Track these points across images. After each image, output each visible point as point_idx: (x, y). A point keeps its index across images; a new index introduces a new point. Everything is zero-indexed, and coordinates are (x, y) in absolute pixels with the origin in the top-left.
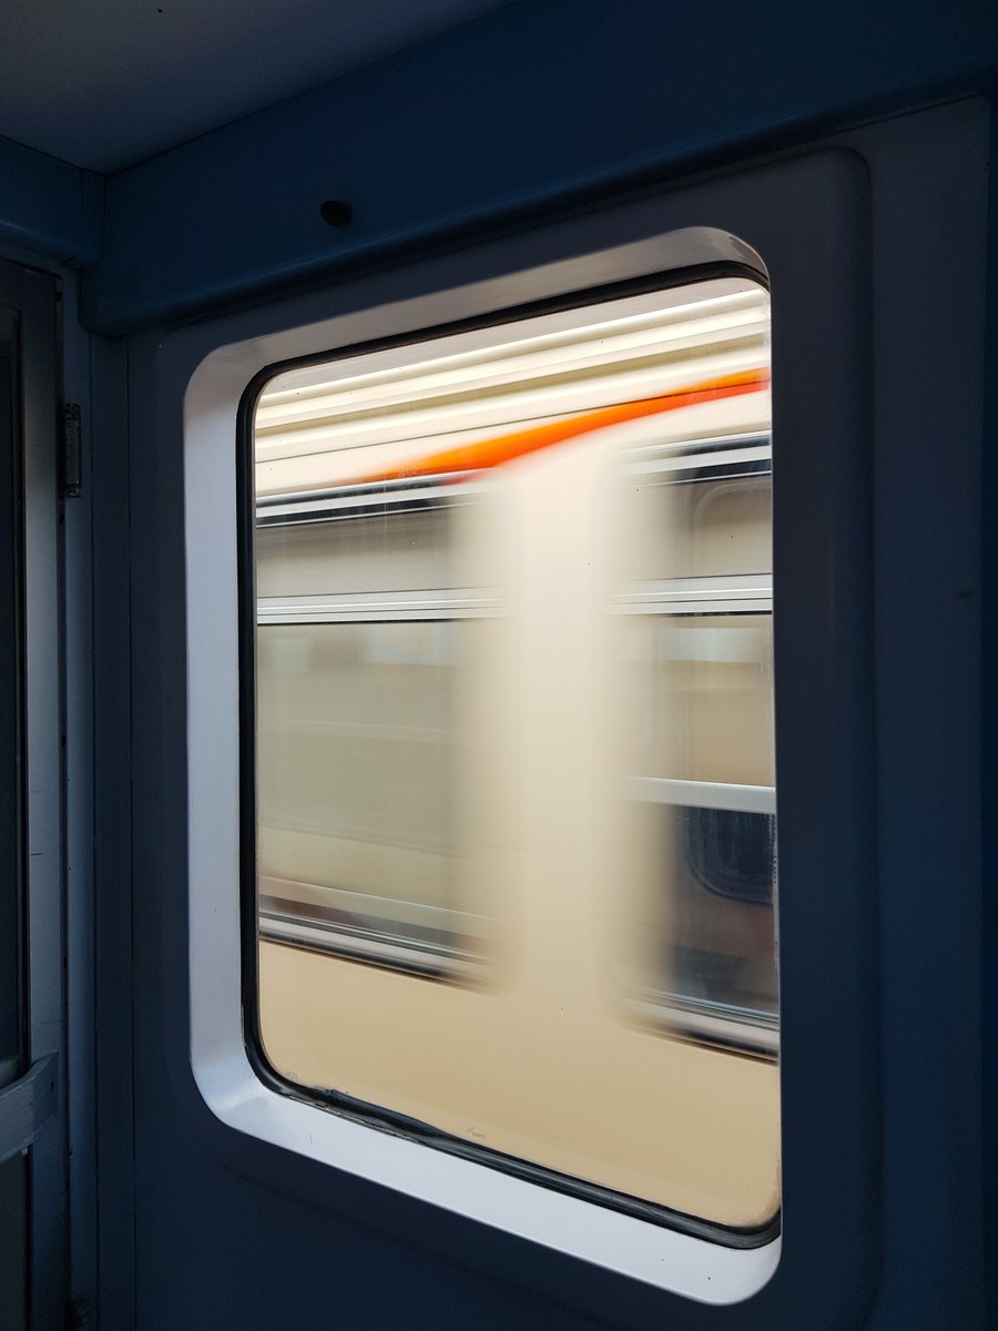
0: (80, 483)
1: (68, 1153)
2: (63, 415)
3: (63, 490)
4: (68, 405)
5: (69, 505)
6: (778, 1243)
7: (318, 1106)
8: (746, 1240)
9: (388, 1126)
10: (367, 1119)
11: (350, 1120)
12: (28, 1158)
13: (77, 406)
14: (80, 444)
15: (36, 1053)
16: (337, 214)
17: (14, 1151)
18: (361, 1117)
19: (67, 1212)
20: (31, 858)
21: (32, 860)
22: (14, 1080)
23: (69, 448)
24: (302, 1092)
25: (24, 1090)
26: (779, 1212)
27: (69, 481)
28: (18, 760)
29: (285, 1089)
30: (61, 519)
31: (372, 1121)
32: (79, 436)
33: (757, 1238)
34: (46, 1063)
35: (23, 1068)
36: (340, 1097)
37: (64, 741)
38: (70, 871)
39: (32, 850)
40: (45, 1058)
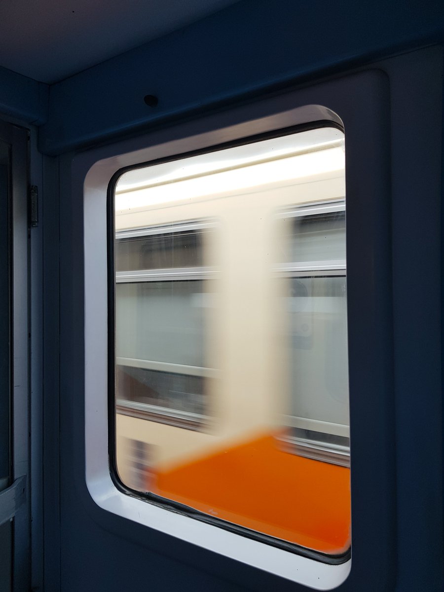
0: (38, 221)
1: (30, 521)
2: (30, 190)
3: (30, 224)
4: (33, 186)
5: (33, 231)
6: (350, 562)
7: (142, 500)
8: (335, 561)
9: (174, 509)
10: (164, 505)
11: (157, 506)
12: (13, 523)
13: (36, 186)
14: (37, 204)
15: (17, 475)
16: (152, 101)
17: (7, 519)
18: (162, 504)
19: (30, 548)
20: (15, 388)
21: (15, 389)
22: (6, 488)
23: (33, 205)
24: (134, 493)
25: (11, 492)
26: (350, 548)
27: (33, 220)
28: (9, 344)
29: (128, 492)
30: (29, 237)
31: (166, 506)
32: (37, 199)
33: (340, 560)
34: (21, 480)
35: (11, 482)
36: (152, 496)
37: (30, 335)
38: (32, 394)
39: (15, 384)
40: (21, 477)
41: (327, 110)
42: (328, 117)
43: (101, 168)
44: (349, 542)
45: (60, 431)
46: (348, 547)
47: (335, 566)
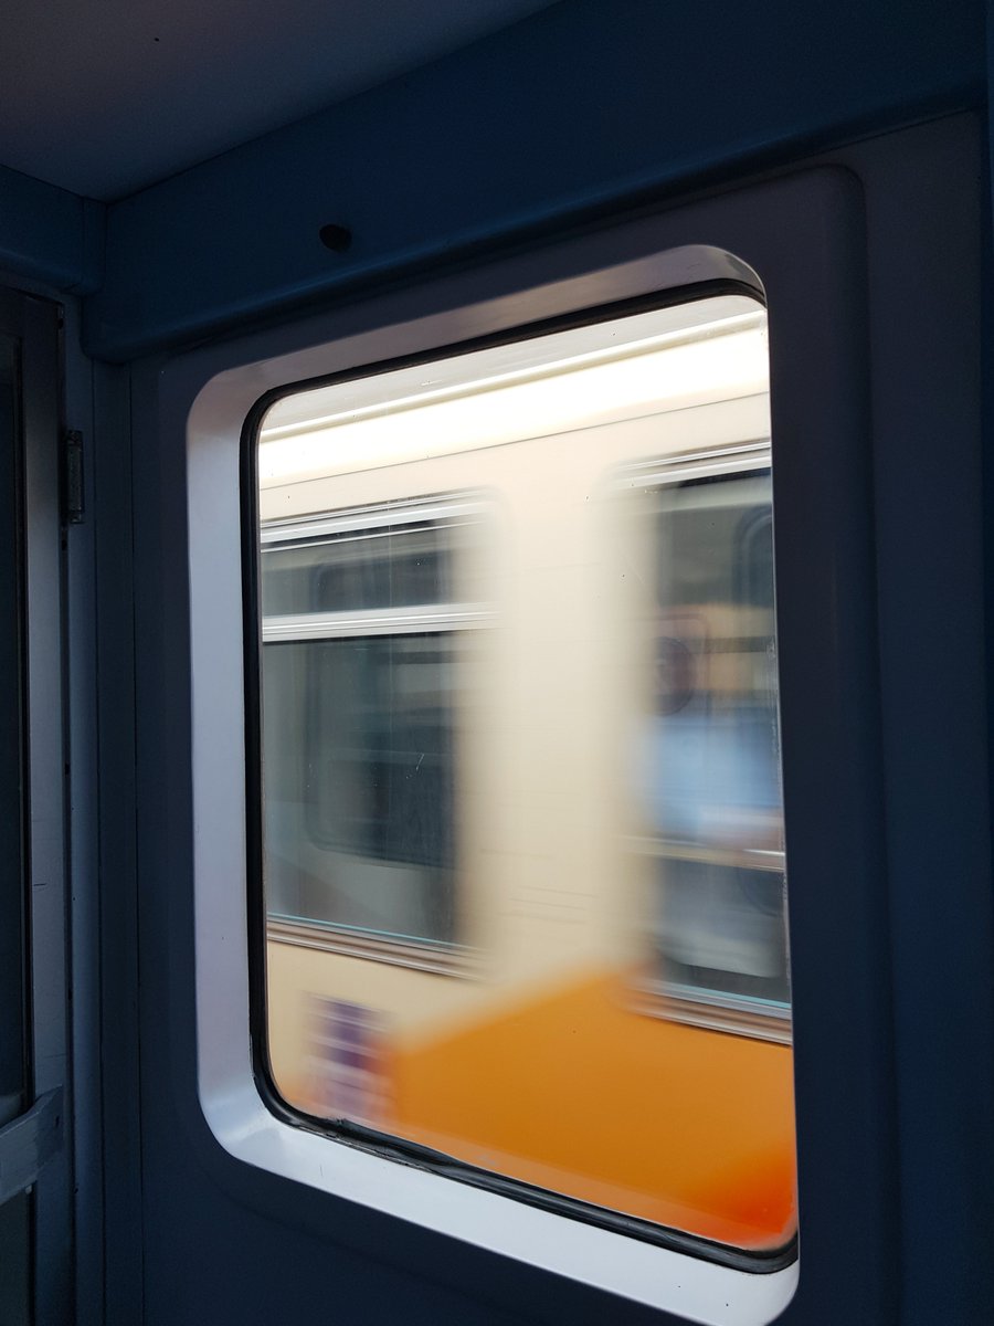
0: (83, 511)
1: (74, 1191)
2: (65, 441)
3: (65, 516)
4: (71, 432)
5: (73, 533)
6: (796, 1266)
7: (329, 1137)
8: (763, 1264)
9: (399, 1155)
10: (377, 1148)
11: (362, 1150)
12: (32, 1198)
13: (80, 432)
14: (82, 471)
15: (40, 1088)
16: (337, 238)
17: (18, 1188)
18: (371, 1146)
20: (34, 889)
22: (17, 1117)
23: (70, 474)
24: (311, 1122)
25: (28, 1126)
26: (796, 1236)
27: (71, 507)
28: (21, 788)
29: (295, 1120)
30: (64, 545)
31: (383, 1150)
32: (82, 462)
33: (775, 1262)
34: (51, 1098)
35: (27, 1104)
36: (352, 1127)
37: (67, 769)
38: (73, 902)
39: (35, 879)
40: (50, 1092)
41: (727, 256)
42: (731, 273)
43: (228, 388)
44: (792, 1223)
45: (139, 985)
46: (793, 1232)
47: (762, 1276)
